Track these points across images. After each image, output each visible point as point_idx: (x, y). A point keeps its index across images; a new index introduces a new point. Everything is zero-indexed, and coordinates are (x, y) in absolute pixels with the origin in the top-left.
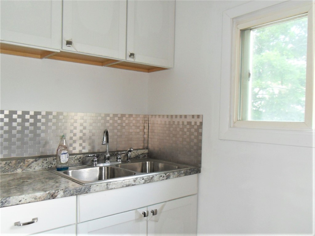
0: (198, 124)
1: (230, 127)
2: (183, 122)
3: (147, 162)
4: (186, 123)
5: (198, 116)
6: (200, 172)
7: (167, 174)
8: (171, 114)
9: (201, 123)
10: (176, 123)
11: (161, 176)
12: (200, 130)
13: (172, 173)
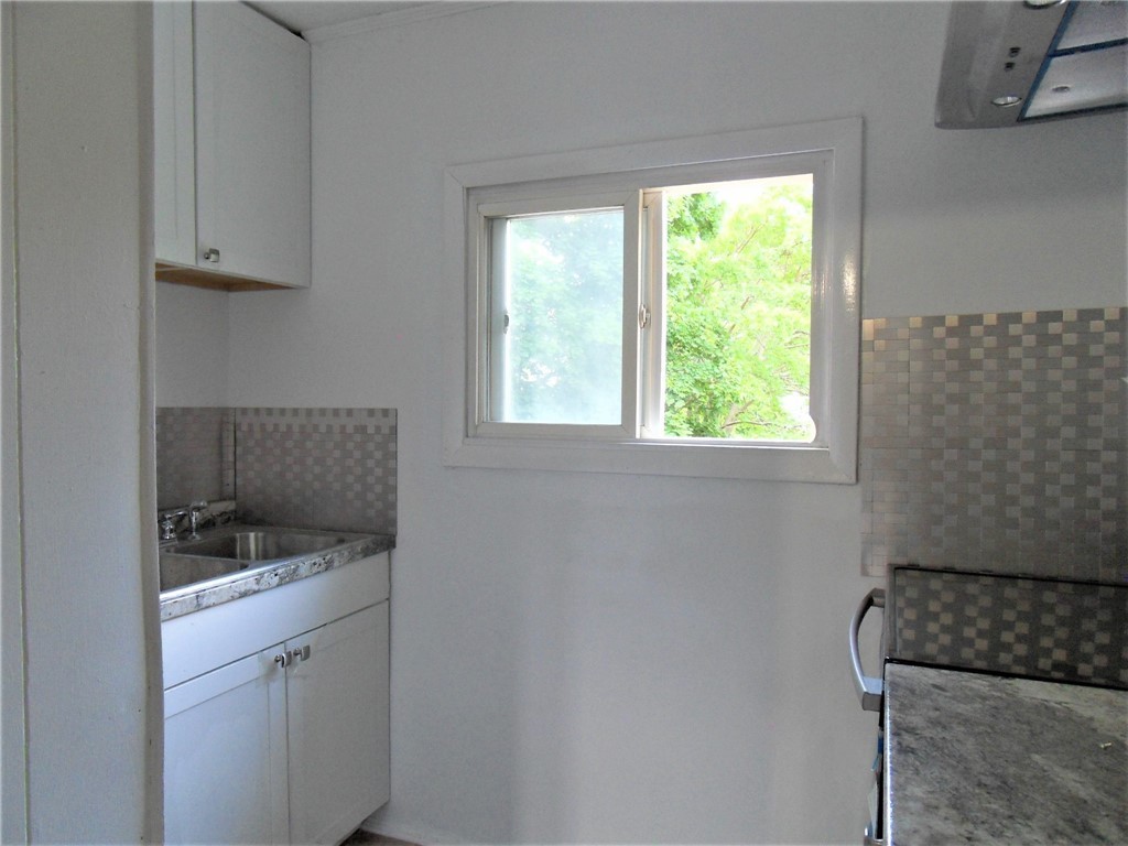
0: (386, 430)
1: (467, 436)
2: (343, 427)
3: (252, 535)
4: (350, 430)
5: (385, 412)
6: (394, 546)
7: (328, 558)
8: (306, 406)
9: (394, 430)
10: (323, 429)
11: (315, 564)
12: (392, 445)
13: (337, 554)
